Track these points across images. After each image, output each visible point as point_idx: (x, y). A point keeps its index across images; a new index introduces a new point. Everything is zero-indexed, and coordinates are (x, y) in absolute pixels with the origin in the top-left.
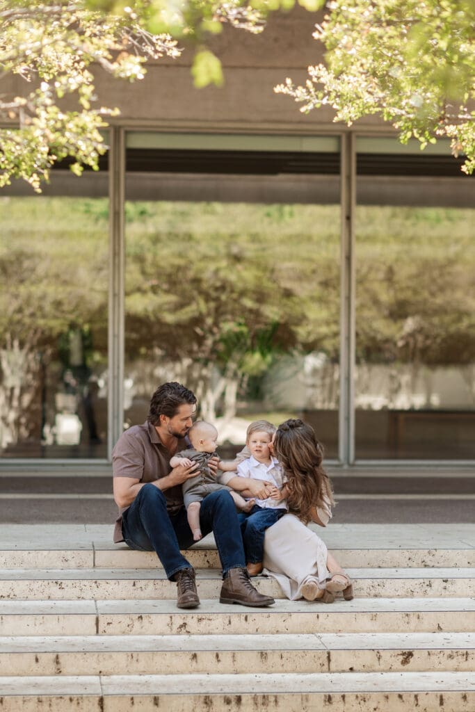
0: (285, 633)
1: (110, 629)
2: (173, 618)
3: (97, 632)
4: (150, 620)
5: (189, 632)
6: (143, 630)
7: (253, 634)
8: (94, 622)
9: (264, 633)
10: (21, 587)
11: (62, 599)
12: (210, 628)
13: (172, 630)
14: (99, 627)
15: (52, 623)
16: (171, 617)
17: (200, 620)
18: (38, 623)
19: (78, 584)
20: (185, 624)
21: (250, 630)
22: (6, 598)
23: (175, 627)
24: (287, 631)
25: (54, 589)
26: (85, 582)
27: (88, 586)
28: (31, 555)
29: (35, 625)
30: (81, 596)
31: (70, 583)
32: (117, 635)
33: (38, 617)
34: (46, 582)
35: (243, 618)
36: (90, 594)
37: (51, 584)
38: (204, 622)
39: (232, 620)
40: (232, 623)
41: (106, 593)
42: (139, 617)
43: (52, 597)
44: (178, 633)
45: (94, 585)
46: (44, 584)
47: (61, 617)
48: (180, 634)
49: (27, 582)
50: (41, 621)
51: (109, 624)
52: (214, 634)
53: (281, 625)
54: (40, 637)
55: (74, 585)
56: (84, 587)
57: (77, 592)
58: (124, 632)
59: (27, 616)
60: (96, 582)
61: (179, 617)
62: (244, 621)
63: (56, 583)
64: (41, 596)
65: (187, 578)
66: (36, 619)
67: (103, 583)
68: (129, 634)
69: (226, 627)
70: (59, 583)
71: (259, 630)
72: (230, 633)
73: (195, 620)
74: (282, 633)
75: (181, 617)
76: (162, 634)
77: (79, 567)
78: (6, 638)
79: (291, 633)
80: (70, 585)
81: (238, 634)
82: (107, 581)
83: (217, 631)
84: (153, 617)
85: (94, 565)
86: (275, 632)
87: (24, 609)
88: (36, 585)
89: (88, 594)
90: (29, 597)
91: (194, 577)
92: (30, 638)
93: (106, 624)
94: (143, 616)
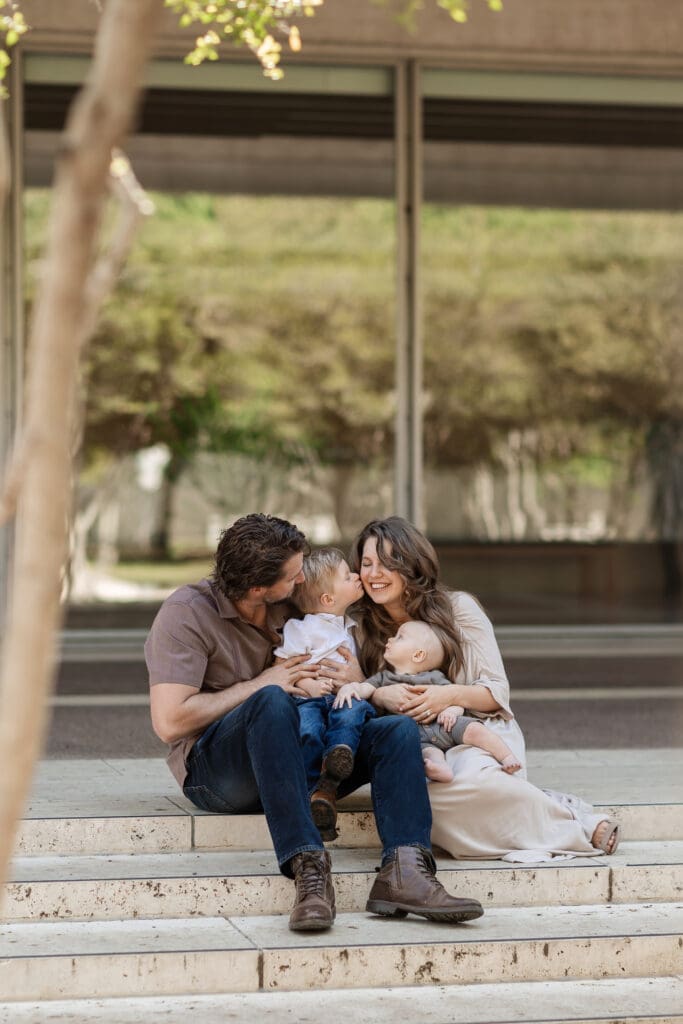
0: (620, 976)
1: (285, 979)
2: (407, 953)
3: (261, 984)
4: (363, 958)
5: (438, 980)
6: (350, 979)
7: (559, 980)
8: (254, 965)
9: (579, 977)
10: (79, 894)
11: (161, 916)
12: (479, 970)
13: (404, 976)
14: (265, 975)
15: (172, 970)
16: (403, 952)
17: (458, 955)
18: (144, 970)
19: (190, 887)
20: (430, 964)
21: (554, 974)
22: (51, 917)
23: (411, 971)
24: (624, 973)
25: (145, 899)
26: (204, 882)
27: (210, 890)
28: (72, 828)
29: (140, 975)
30: (198, 910)
31: (174, 884)
32: (299, 990)
33: (145, 958)
34: (129, 883)
35: (540, 949)
36: (214, 906)
37: (138, 888)
38: (467, 959)
39: (518, 953)
40: (519, 960)
41: (247, 904)
42: (341, 953)
43: (141, 912)
44: (417, 983)
45: (222, 888)
46: (125, 887)
47: (190, 956)
48: (420, 985)
49: (91, 885)
50: (151, 967)
51: (283, 968)
52: (487, 982)
53: (612, 962)
54: (152, 1000)
55: (183, 889)
56: (202, 893)
57: (188, 901)
58: (312, 985)
59: (124, 957)
60: (225, 882)
61: (418, 952)
62: (543, 956)
63: (148, 884)
64: (119, 911)
65: (313, 871)
66: (140, 963)
67: (238, 882)
68: (322, 988)
69: (509, 968)
70: (154, 885)
71: (569, 972)
72: (515, 980)
73: (450, 955)
74: (613, 976)
75: (422, 952)
76: (387, 985)
77: (165, 849)
78: (83, 1002)
79: (632, 975)
80: (176, 889)
81: (531, 981)
82: (247, 879)
83: (491, 977)
84: (368, 951)
85: (193, 845)
86: (600, 974)
87: (103, 940)
88: (109, 890)
89: (210, 904)
90: (96, 913)
91: (328, 869)
92: (129, 1001)
93: (277, 969)
94: (350, 950)
